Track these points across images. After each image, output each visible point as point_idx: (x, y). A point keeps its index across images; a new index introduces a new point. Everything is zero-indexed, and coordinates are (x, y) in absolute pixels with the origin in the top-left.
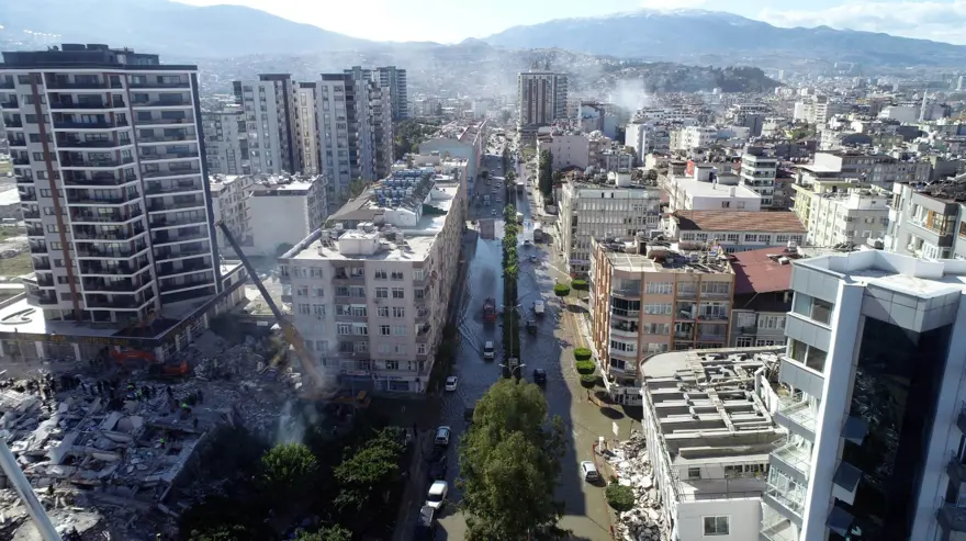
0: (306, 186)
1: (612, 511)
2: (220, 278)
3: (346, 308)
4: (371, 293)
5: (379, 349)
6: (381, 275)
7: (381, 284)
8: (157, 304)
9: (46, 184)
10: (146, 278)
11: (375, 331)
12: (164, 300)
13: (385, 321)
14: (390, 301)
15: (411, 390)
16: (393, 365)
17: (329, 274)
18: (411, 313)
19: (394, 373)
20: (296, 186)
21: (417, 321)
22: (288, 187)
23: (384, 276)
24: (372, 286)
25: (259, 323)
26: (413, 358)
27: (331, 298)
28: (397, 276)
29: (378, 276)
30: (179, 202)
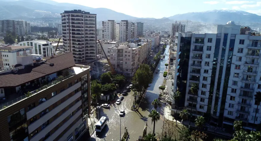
0: (115, 42)
1: (162, 90)
2: (96, 56)
3: (119, 58)
4: (124, 56)
5: (125, 67)
6: (126, 52)
7: (126, 54)
8: (85, 60)
9: (68, 35)
10: (83, 54)
11: (124, 63)
12: (86, 59)
13: (126, 61)
14: (127, 57)
15: (130, 76)
16: (127, 70)
17: (117, 51)
18: (131, 60)
19: (127, 72)
20: (113, 42)
21: (132, 61)
22: (111, 42)
23: (127, 52)
24: (124, 54)
25: (103, 64)
26: (131, 69)
27: (117, 56)
28: (129, 52)
29: (125, 52)
30: (91, 40)
